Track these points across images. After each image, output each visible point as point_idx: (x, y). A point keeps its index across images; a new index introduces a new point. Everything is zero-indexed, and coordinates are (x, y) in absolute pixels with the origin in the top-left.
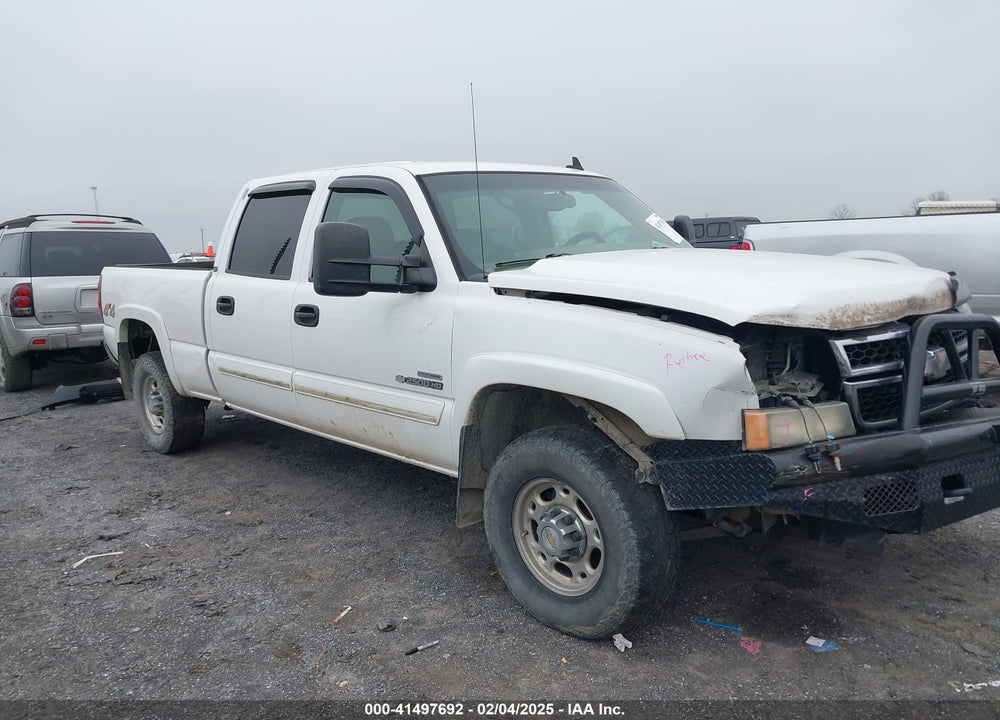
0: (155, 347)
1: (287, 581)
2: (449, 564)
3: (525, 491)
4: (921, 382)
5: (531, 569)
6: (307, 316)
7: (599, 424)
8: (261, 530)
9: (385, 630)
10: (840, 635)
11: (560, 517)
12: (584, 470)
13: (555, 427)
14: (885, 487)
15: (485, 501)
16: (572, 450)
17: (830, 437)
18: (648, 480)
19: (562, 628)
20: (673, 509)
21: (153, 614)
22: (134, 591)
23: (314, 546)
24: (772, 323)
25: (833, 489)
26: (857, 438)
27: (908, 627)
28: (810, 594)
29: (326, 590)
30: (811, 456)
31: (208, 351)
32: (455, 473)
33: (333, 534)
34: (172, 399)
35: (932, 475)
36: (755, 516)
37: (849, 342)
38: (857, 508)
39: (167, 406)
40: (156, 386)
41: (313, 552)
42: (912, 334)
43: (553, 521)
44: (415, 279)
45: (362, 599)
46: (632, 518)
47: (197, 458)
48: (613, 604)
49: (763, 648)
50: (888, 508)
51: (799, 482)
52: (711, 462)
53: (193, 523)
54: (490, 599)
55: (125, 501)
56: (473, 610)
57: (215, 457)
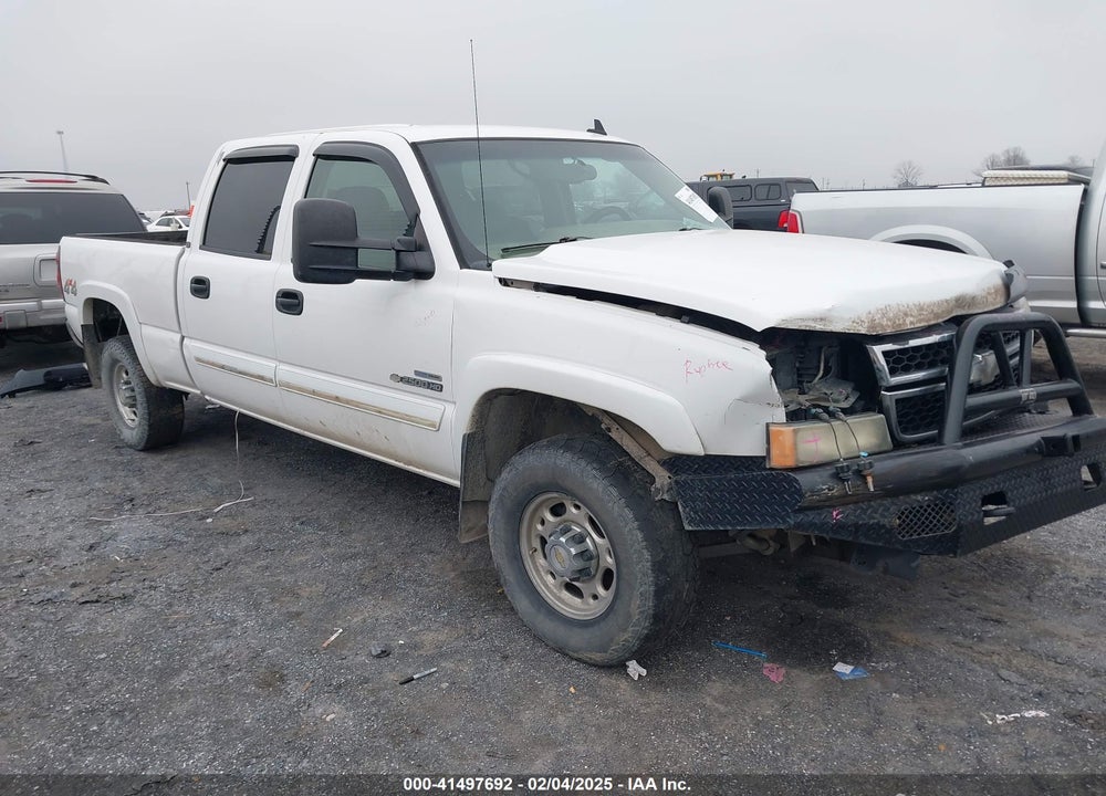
0: (125, 331)
1: (273, 600)
2: (453, 579)
3: (532, 506)
4: (965, 389)
5: (539, 589)
6: (290, 302)
7: (613, 435)
8: (246, 540)
9: (378, 656)
10: (869, 661)
11: (570, 534)
12: (595, 485)
13: (566, 436)
14: (921, 507)
15: (490, 516)
16: (583, 463)
17: (863, 454)
18: (666, 497)
19: (571, 653)
20: (690, 528)
21: (122, 639)
22: (103, 611)
23: (303, 558)
24: (803, 328)
25: (864, 511)
26: (892, 454)
27: (943, 651)
28: (841, 615)
29: (315, 610)
30: (841, 475)
31: (183, 338)
32: (457, 483)
33: (325, 545)
34: (145, 390)
35: (972, 493)
36: (781, 537)
37: (889, 347)
38: (890, 531)
39: (140, 399)
40: (127, 374)
41: (303, 565)
42: (959, 337)
43: (563, 540)
44: (411, 266)
45: (355, 620)
46: (646, 539)
47: (177, 455)
48: (625, 630)
49: (787, 675)
50: (923, 531)
51: (827, 503)
52: (731, 479)
53: (170, 532)
54: (494, 620)
55: (94, 506)
56: (476, 632)
57: (197, 455)
